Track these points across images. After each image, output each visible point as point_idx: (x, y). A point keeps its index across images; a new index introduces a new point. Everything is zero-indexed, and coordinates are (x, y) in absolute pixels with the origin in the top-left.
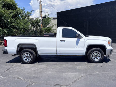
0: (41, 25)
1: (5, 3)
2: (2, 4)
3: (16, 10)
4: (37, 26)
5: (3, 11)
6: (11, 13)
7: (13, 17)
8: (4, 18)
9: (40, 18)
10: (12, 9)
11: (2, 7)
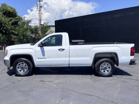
0: (40, 32)
1: (6, 11)
2: (3, 12)
3: (16, 18)
4: (35, 33)
5: (3, 18)
6: (11, 20)
7: (13, 24)
8: (4, 25)
9: (39, 26)
10: (12, 17)
11: (2, 15)
